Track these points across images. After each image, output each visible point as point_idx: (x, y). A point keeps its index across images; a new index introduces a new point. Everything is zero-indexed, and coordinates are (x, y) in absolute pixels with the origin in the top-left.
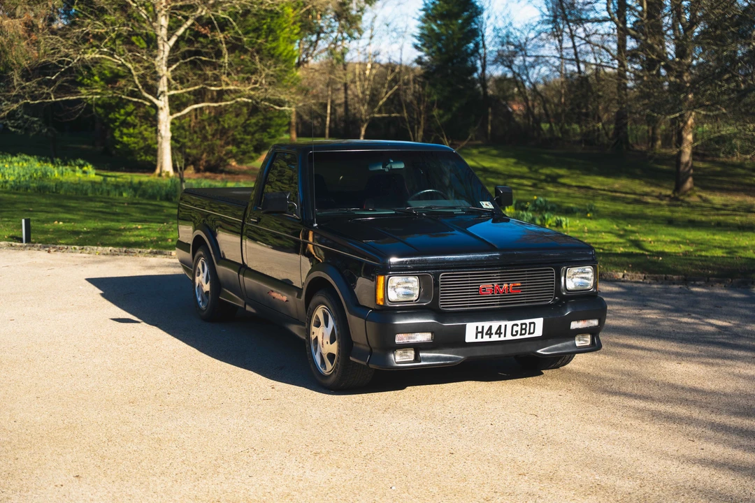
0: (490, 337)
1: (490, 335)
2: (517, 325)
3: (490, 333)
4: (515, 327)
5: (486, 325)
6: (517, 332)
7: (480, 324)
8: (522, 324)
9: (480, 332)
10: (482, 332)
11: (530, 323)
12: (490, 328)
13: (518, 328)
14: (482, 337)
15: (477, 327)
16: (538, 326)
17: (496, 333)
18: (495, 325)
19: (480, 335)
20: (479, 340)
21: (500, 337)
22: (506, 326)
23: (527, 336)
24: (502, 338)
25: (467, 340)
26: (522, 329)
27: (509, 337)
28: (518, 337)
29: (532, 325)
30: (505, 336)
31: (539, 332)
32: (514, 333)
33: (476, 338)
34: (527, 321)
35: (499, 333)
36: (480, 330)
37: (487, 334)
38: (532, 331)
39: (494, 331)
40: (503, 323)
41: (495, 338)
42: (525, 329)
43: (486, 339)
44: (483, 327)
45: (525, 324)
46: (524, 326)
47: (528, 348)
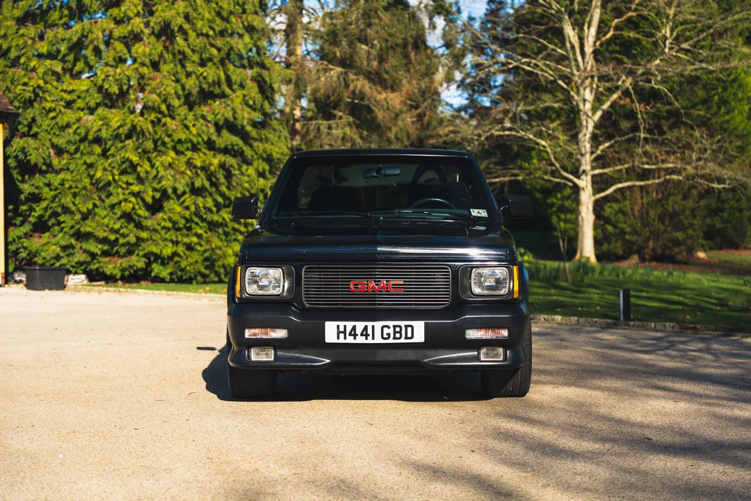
0: (355, 339)
1: (355, 336)
2: (389, 327)
3: (353, 333)
4: (385, 329)
5: (350, 325)
6: (389, 334)
7: (342, 324)
8: (395, 327)
9: (341, 332)
10: (344, 332)
11: (406, 327)
12: (354, 328)
13: (391, 331)
14: (345, 338)
15: (338, 326)
16: (418, 331)
17: (362, 335)
18: (360, 326)
19: (342, 335)
20: (342, 340)
21: (367, 339)
22: (373, 327)
23: (403, 340)
24: (370, 341)
25: (327, 340)
26: (395, 332)
27: (378, 340)
28: (391, 341)
29: (409, 329)
30: (373, 338)
31: (419, 337)
32: (385, 336)
33: (338, 338)
34: (403, 323)
35: (365, 333)
36: (342, 329)
37: (350, 335)
38: (409, 335)
39: (359, 331)
40: (370, 324)
41: (361, 340)
42: (400, 332)
43: (350, 340)
44: (345, 326)
45: (400, 327)
46: (398, 329)
47: (411, 355)
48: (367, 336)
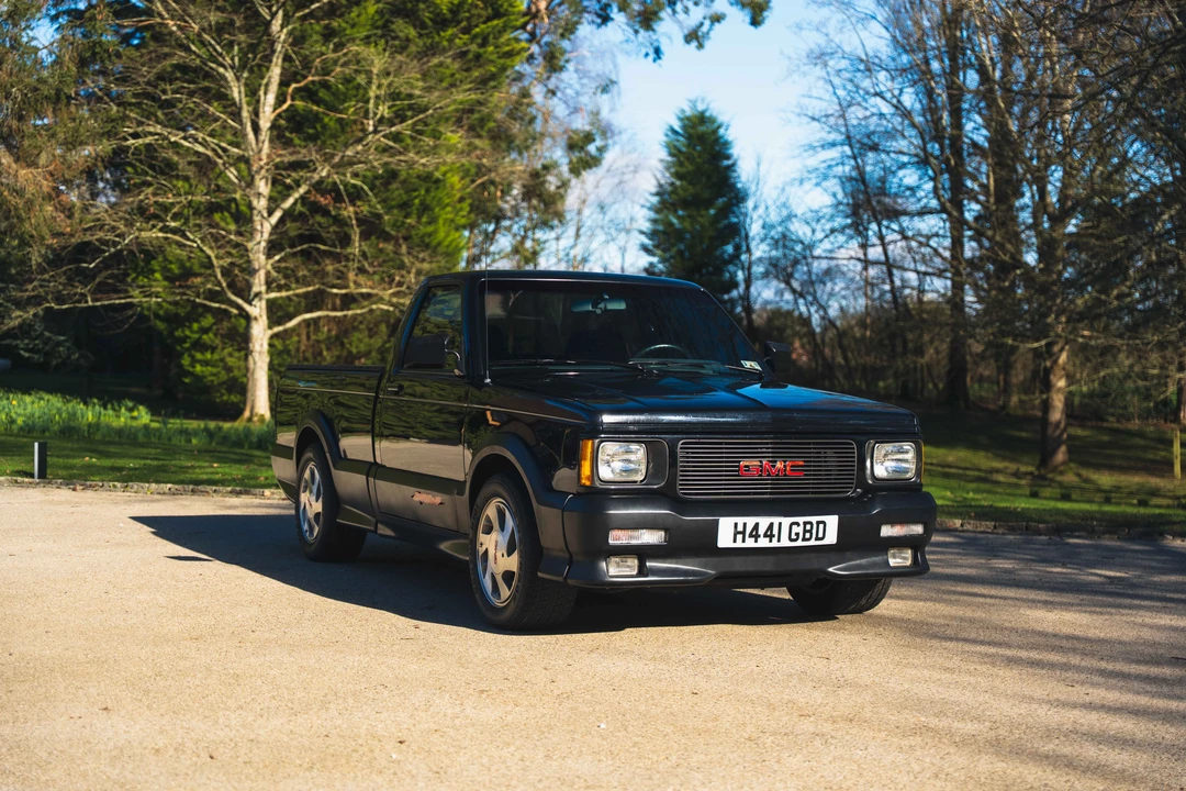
0: (756, 541)
1: (756, 537)
2: (798, 524)
3: (755, 535)
4: (794, 527)
5: (751, 521)
6: (797, 534)
7: (740, 520)
8: (805, 523)
9: (739, 533)
10: (743, 533)
11: (818, 523)
12: (756, 526)
13: (800, 530)
14: (744, 541)
15: (736, 525)
16: (830, 528)
17: (765, 535)
18: (764, 522)
19: (739, 537)
20: (739, 544)
21: (771, 541)
22: (780, 524)
23: (813, 542)
24: (775, 544)
25: (720, 545)
26: (805, 531)
27: (785, 543)
28: (799, 543)
29: (821, 526)
30: (779, 541)
31: (831, 538)
32: (793, 537)
33: (735, 541)
34: (814, 519)
35: (769, 535)
36: (740, 528)
37: (751, 536)
38: (820, 535)
39: (762, 531)
40: (776, 520)
41: (763, 543)
42: (810, 531)
43: (750, 543)
44: (745, 524)
45: (811, 523)
46: (808, 527)
47: (814, 563)
48: (771, 537)
